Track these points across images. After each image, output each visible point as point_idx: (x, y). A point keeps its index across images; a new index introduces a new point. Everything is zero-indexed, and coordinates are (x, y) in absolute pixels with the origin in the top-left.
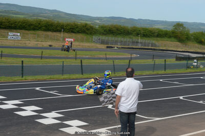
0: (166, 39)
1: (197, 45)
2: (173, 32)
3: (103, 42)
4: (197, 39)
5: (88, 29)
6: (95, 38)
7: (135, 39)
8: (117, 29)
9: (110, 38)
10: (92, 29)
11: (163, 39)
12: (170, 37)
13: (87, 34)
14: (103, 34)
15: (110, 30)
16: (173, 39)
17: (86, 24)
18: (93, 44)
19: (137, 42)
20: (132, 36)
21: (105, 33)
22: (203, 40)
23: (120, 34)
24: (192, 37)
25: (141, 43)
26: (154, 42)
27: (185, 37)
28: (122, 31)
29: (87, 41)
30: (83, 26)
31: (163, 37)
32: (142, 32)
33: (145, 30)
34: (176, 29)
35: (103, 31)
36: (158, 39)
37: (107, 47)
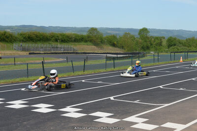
0: (83, 43)
1: (111, 47)
2: (89, 37)
3: (24, 49)
4: (110, 42)
5: (7, 37)
6: (15, 45)
7: (54, 44)
8: (37, 36)
9: (30, 45)
10: (12, 36)
11: (80, 43)
12: (86, 41)
13: (7, 42)
14: (23, 41)
15: (29, 37)
16: (89, 43)
17: (5, 33)
18: (14, 52)
19: (57, 48)
20: (51, 42)
21: (24, 40)
22: (115, 43)
23: (39, 40)
24: (106, 41)
25: (61, 48)
26: (72, 46)
27: (100, 40)
28: (41, 37)
29: (8, 49)
30: (2, 34)
31: (80, 42)
32: (60, 37)
33: (63, 35)
34: (91, 33)
35: (22, 38)
36: (76, 43)
37: (30, 54)
